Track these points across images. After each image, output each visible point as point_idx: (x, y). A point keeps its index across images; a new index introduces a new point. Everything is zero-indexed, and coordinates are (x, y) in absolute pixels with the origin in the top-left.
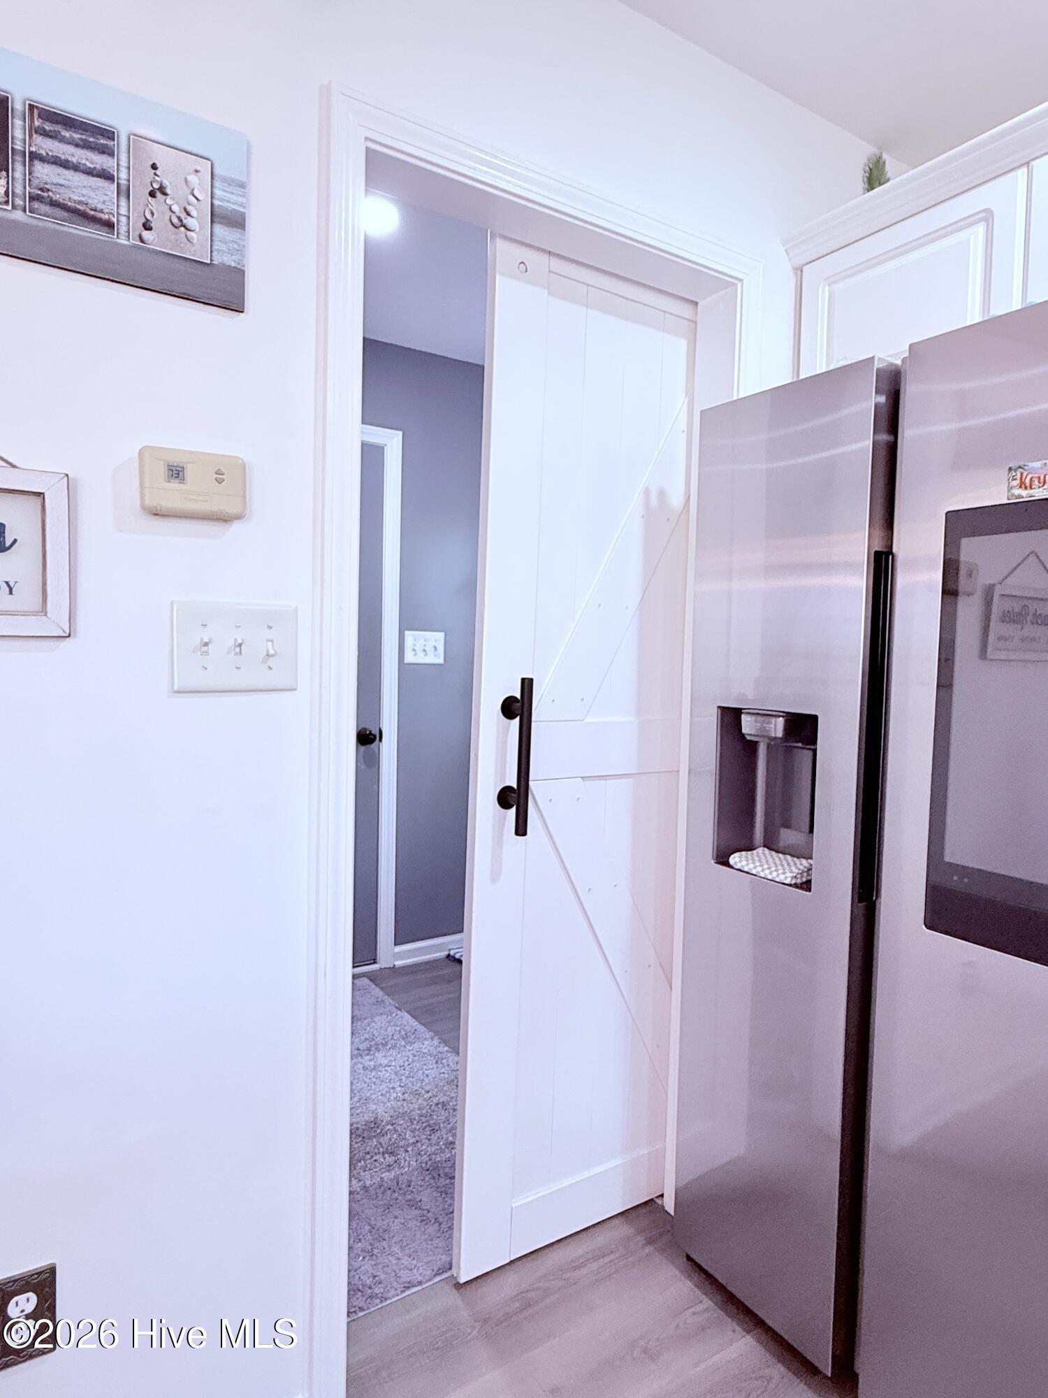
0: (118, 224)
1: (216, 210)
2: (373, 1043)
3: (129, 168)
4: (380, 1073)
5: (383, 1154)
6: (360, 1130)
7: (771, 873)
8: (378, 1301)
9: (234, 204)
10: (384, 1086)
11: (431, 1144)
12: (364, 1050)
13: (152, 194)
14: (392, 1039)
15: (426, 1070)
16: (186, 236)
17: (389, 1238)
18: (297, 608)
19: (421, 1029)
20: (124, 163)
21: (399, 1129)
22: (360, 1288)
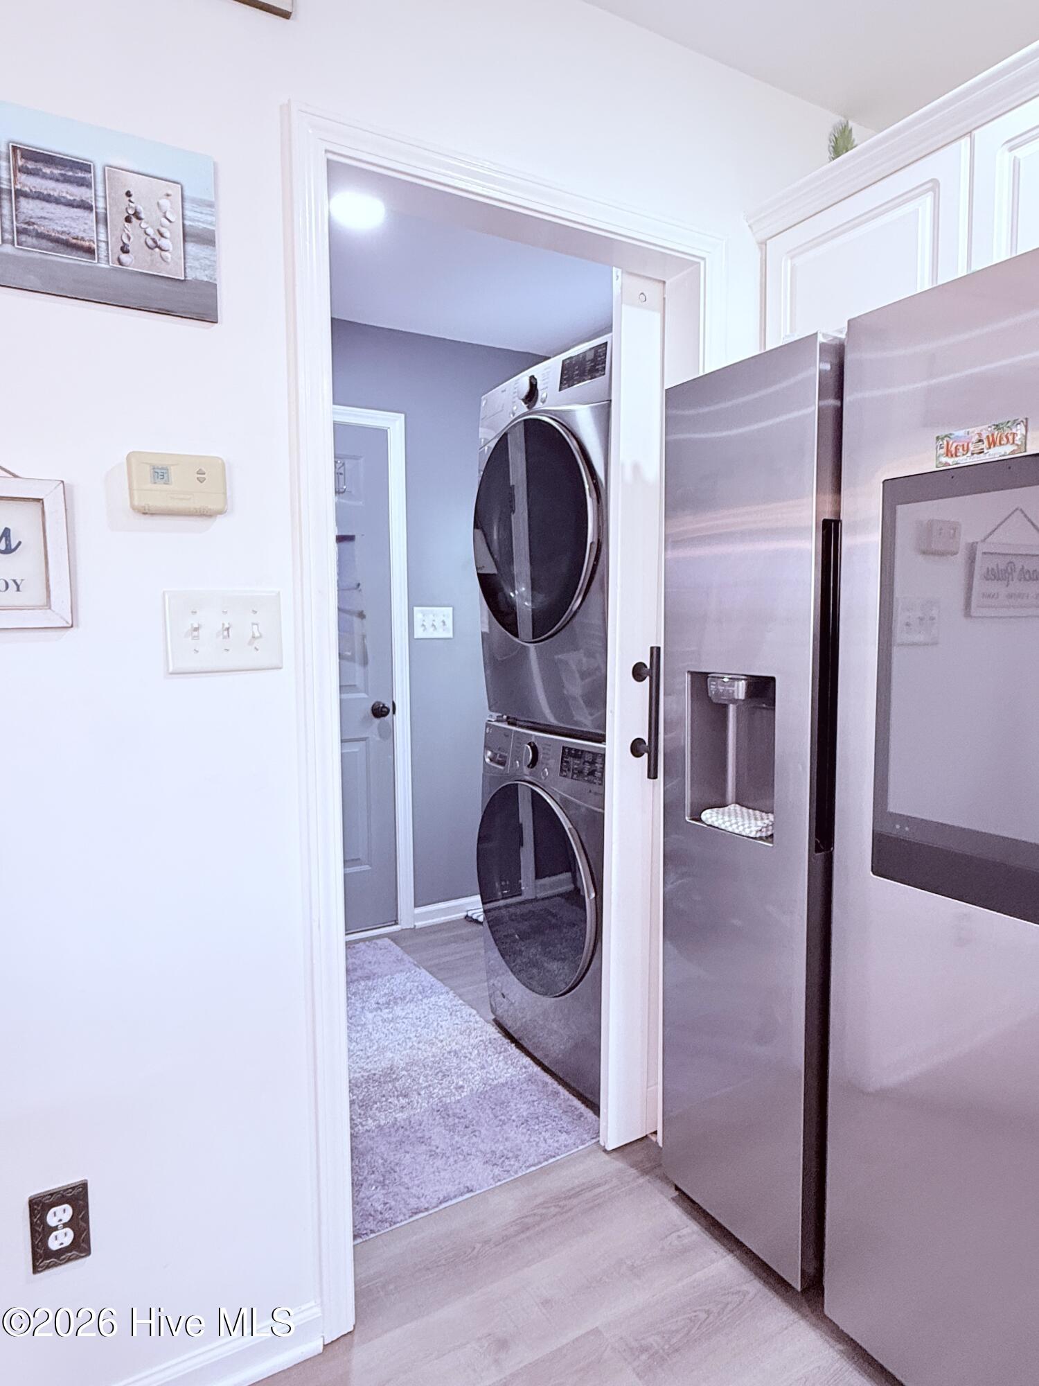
0: (98, 250)
1: (187, 230)
2: (391, 998)
3: (105, 198)
4: (397, 1025)
5: (398, 1097)
6: (377, 1076)
7: (738, 828)
8: (388, 1225)
9: (203, 222)
10: (400, 1036)
11: (442, 1088)
12: (383, 1004)
13: (128, 220)
14: (410, 993)
15: (441, 1021)
16: (161, 257)
17: (400, 1171)
18: (279, 593)
19: (439, 984)
20: (100, 193)
21: (413, 1075)
22: (373, 1213)
